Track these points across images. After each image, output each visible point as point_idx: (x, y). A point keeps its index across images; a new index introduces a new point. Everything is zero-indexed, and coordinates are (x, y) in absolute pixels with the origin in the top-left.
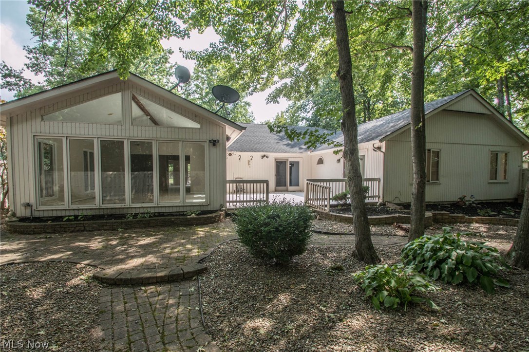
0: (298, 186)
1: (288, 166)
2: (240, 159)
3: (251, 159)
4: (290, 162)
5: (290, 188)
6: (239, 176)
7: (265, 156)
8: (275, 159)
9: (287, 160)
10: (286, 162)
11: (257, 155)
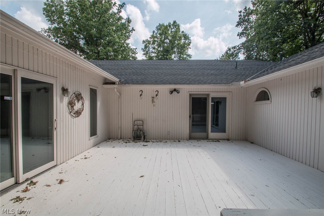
0: (225, 132)
1: (210, 104)
2: (141, 95)
3: (157, 95)
4: (212, 98)
5: (212, 135)
6: (138, 118)
7: (175, 90)
8: (190, 95)
9: (208, 95)
10: (206, 98)
11: (164, 89)
